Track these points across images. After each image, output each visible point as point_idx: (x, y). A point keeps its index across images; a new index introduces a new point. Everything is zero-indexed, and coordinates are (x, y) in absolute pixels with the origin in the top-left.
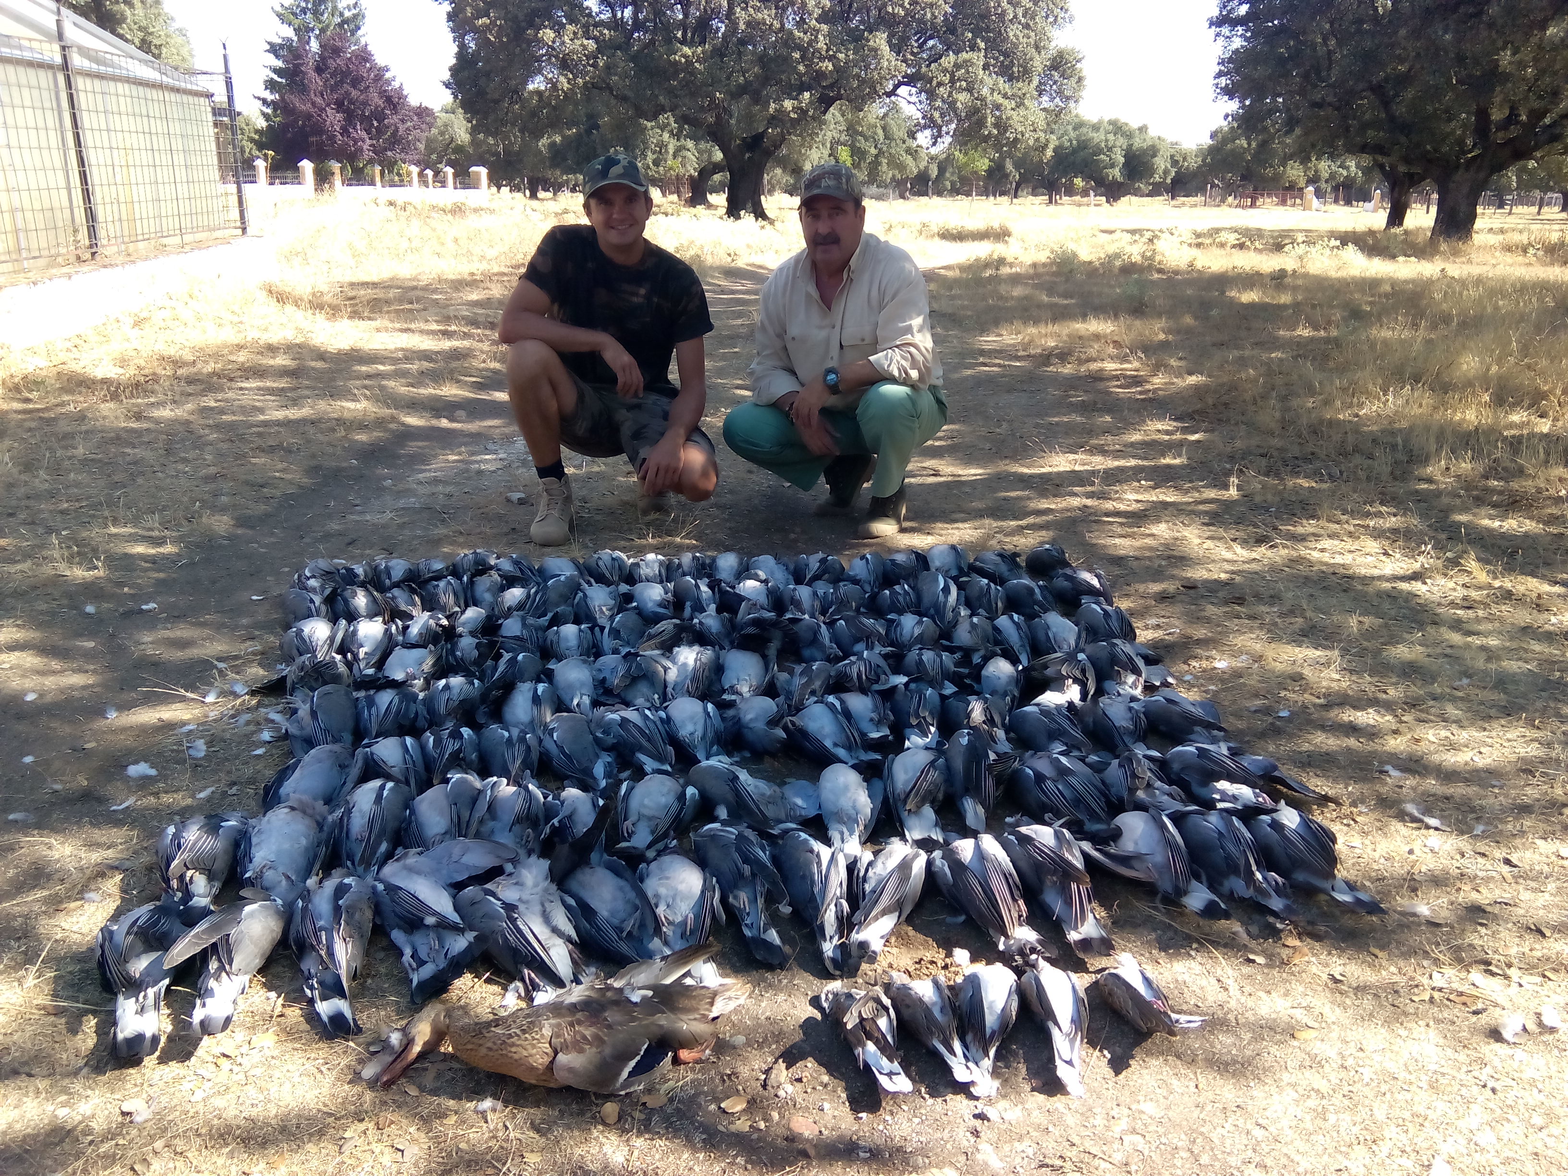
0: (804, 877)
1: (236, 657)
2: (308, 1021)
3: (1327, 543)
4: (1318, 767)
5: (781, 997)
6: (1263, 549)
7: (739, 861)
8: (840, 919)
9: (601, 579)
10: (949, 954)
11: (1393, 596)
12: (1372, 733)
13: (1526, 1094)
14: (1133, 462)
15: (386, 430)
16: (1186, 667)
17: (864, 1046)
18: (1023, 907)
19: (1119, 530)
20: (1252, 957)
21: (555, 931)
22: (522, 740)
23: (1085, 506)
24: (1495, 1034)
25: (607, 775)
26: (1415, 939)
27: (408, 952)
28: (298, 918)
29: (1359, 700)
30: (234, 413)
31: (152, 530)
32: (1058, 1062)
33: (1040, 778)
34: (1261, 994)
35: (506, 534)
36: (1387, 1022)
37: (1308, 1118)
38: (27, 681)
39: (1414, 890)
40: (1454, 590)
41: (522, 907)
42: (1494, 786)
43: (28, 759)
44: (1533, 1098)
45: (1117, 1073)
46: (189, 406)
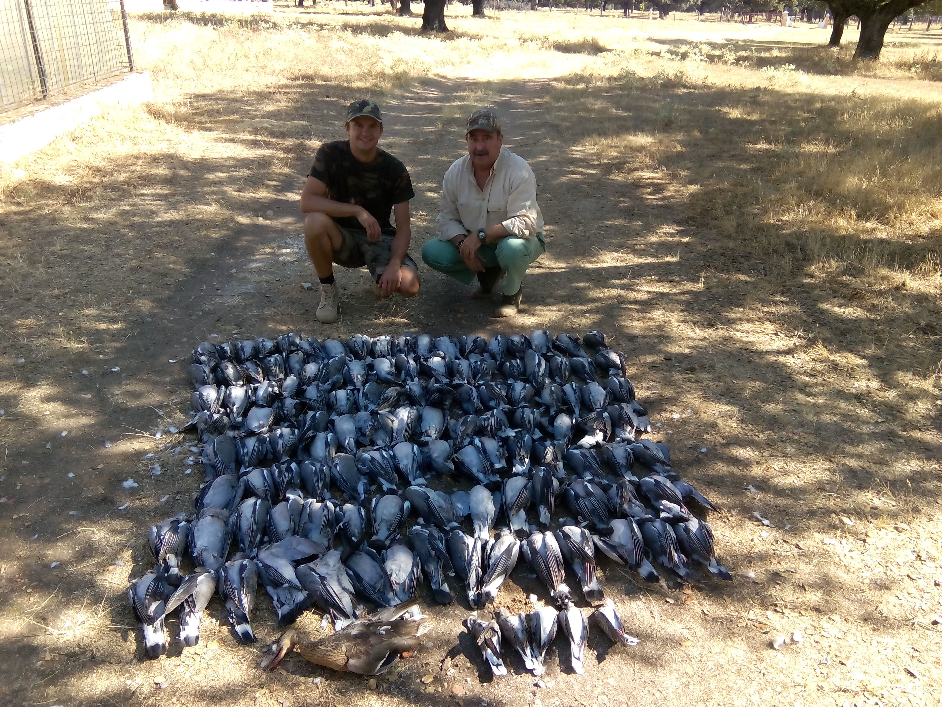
0: (460, 557)
1: (168, 406)
2: (232, 635)
3: (746, 326)
4: (716, 485)
5: (449, 621)
6: (711, 331)
7: (430, 549)
8: (477, 577)
9: (358, 357)
10: (528, 597)
11: (776, 367)
12: (745, 464)
13: (777, 676)
14: (649, 260)
15: (229, 228)
16: (658, 416)
17: (486, 650)
18: (564, 574)
19: (636, 315)
20: (668, 600)
21: (344, 589)
22: (322, 471)
23: (620, 296)
24: (771, 645)
25: (365, 492)
26: (745, 592)
27: (275, 598)
28: (223, 581)
29: (744, 441)
30: (140, 216)
31: (107, 311)
32: (573, 659)
33: (577, 497)
34: (670, 621)
35: (303, 314)
36: (725, 638)
37: (681, 687)
38: (60, 422)
39: (750, 562)
40: (808, 362)
41: (328, 577)
42: (801, 499)
43: (71, 475)
44: (780, 677)
45: (600, 662)
46: (114, 210)
